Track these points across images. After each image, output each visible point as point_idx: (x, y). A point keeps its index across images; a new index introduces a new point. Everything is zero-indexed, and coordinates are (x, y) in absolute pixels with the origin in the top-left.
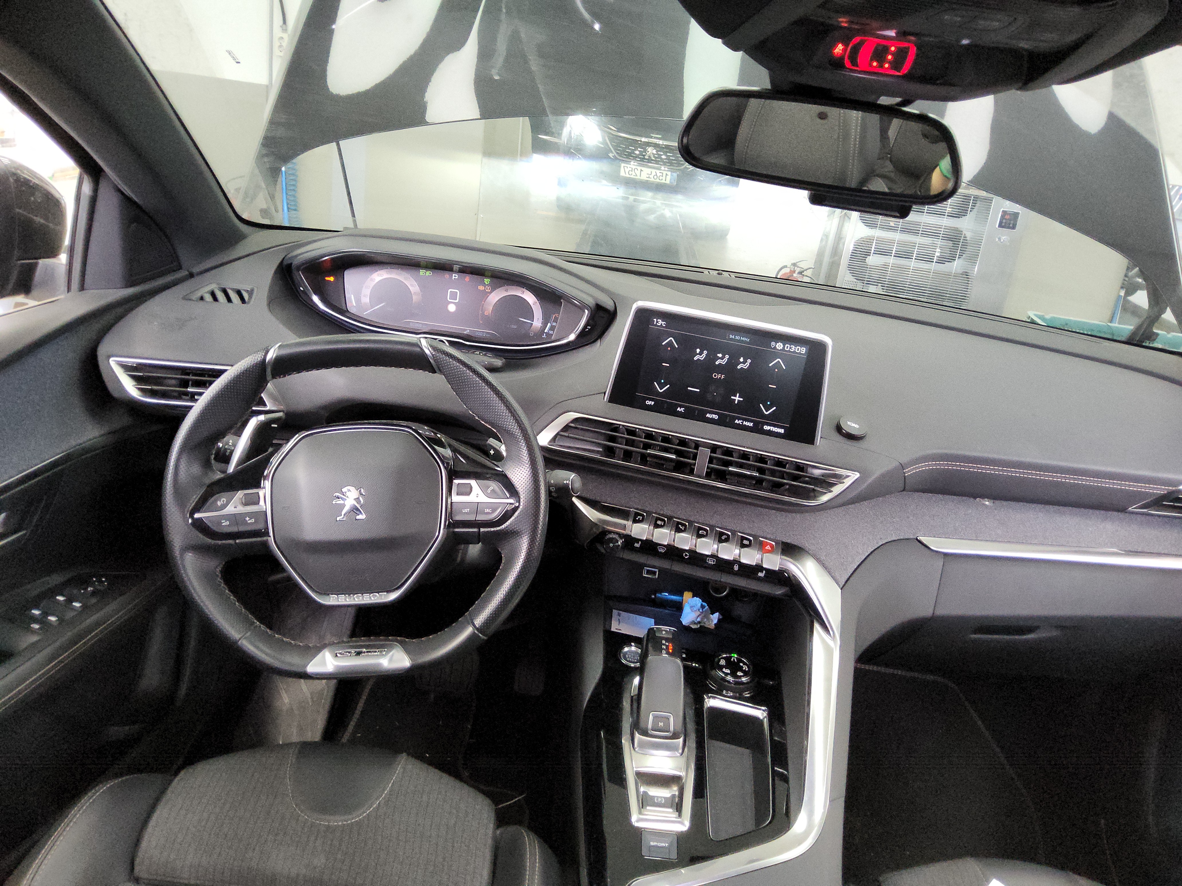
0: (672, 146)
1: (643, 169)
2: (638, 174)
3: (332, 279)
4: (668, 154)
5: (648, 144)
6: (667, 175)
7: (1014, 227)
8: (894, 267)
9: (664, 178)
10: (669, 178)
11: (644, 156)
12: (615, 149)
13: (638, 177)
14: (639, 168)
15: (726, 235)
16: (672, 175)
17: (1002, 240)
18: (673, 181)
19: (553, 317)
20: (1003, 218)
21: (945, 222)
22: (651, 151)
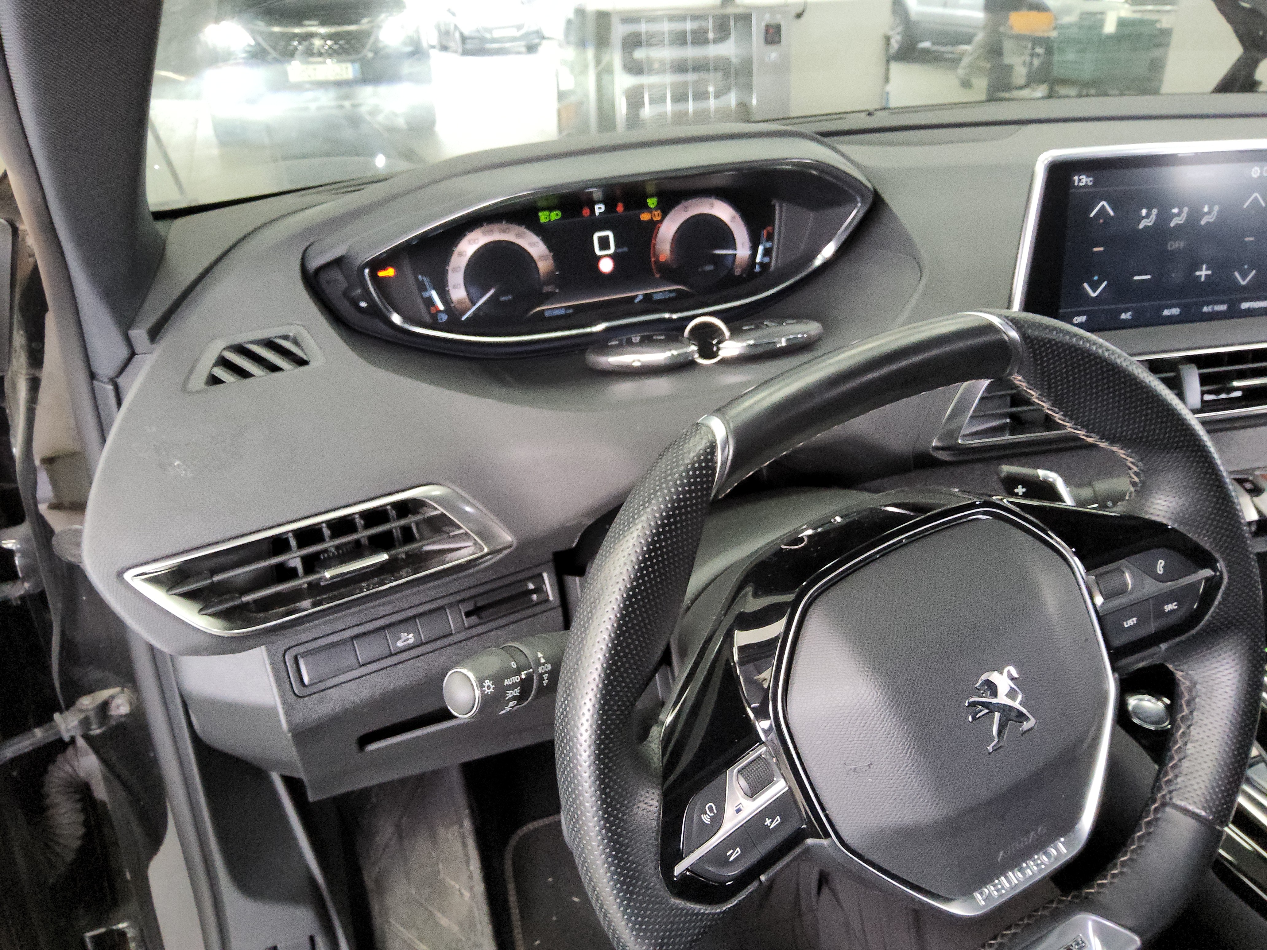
0: (340, 32)
1: (315, 66)
2: (312, 75)
3: (390, 272)
4: (340, 43)
5: (311, 35)
6: (347, 68)
7: (779, 42)
8: (673, 114)
9: (342, 73)
10: (350, 71)
11: (312, 50)
12: (274, 50)
14: (311, 67)
16: (353, 68)
17: (772, 58)
18: (356, 75)
19: (764, 233)
20: (767, 32)
21: (713, 51)
22: (317, 43)
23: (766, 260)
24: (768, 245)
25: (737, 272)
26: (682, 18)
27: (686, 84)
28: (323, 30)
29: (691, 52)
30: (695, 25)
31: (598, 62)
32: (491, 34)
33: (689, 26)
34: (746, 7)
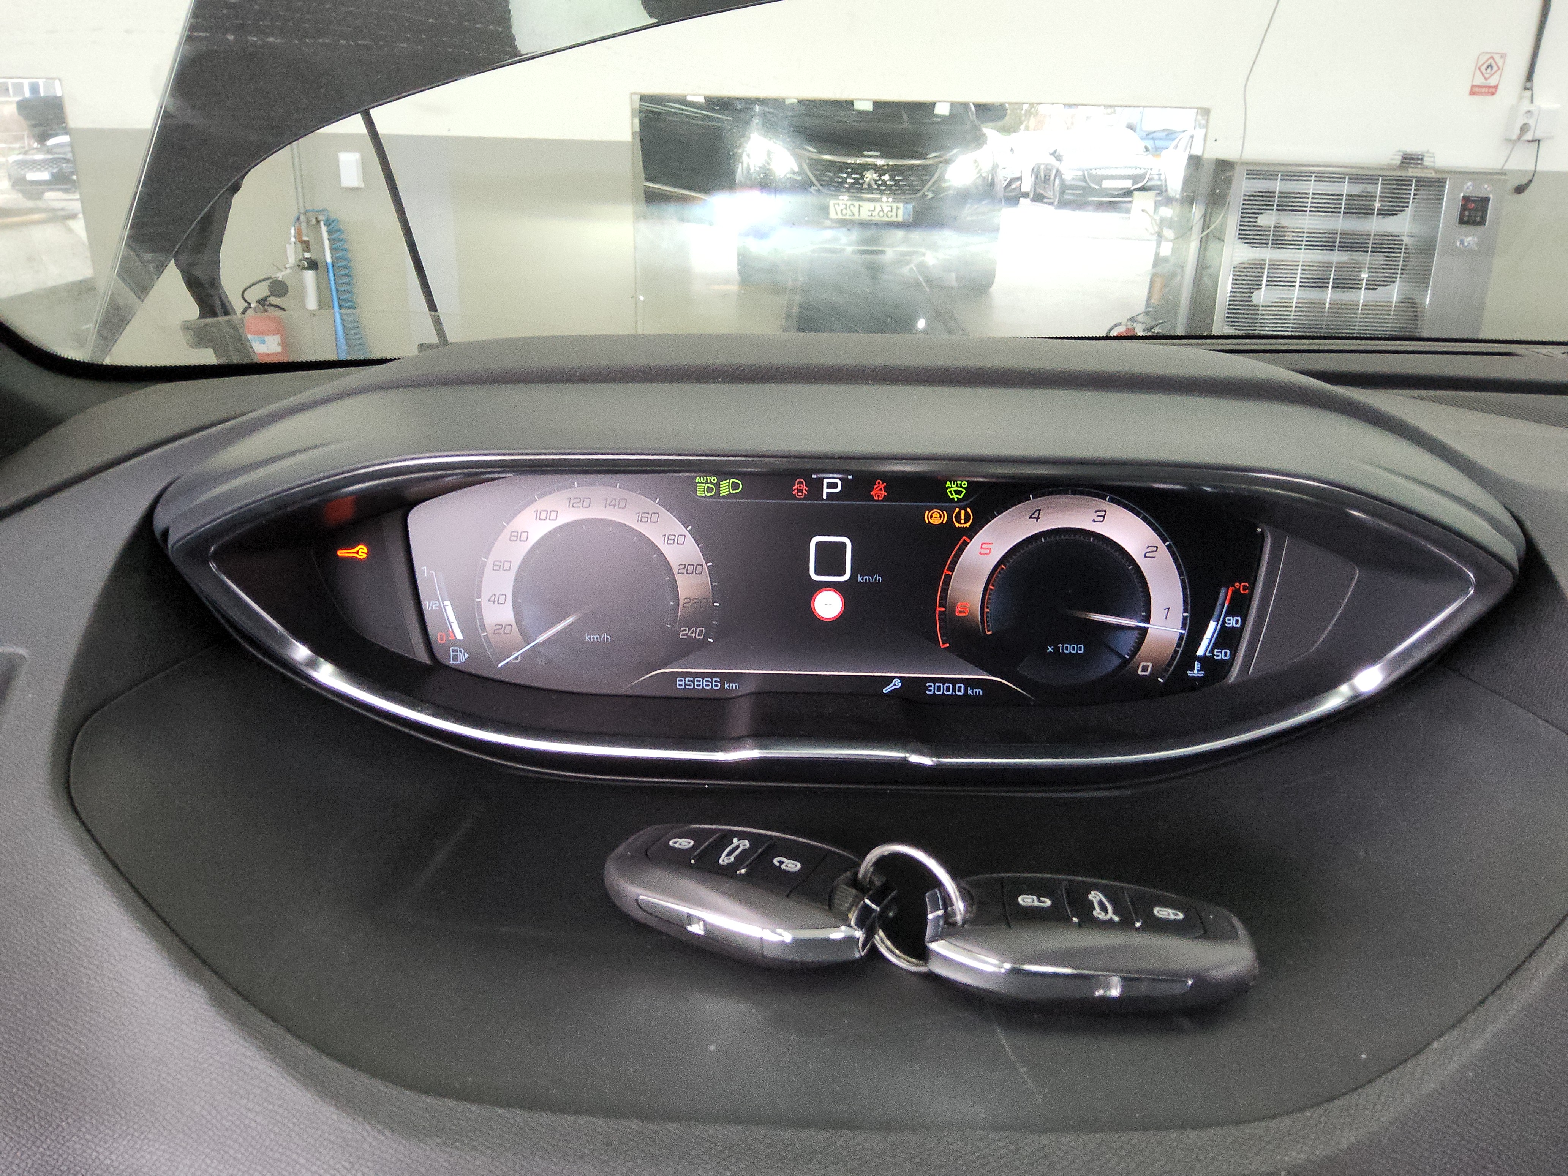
0: (902, 166)
1: (861, 203)
2: (856, 213)
3: (361, 552)
4: (897, 178)
5: (865, 167)
6: (898, 208)
7: (1482, 222)
8: (1301, 303)
9: (894, 213)
10: (900, 212)
11: (862, 184)
12: (819, 181)
13: (857, 217)
14: (857, 204)
15: (991, 284)
16: (905, 208)
17: (1466, 244)
18: (907, 216)
19: (1225, 597)
20: (1464, 208)
21: (1375, 225)
22: (870, 176)
23: (1221, 655)
24: (1232, 622)
25: (1144, 668)
26: (1339, 178)
27: (1327, 266)
28: (880, 162)
29: (1341, 224)
30: (1357, 189)
31: (1206, 226)
32: (1101, 185)
33: (1346, 189)
34: (1437, 171)
